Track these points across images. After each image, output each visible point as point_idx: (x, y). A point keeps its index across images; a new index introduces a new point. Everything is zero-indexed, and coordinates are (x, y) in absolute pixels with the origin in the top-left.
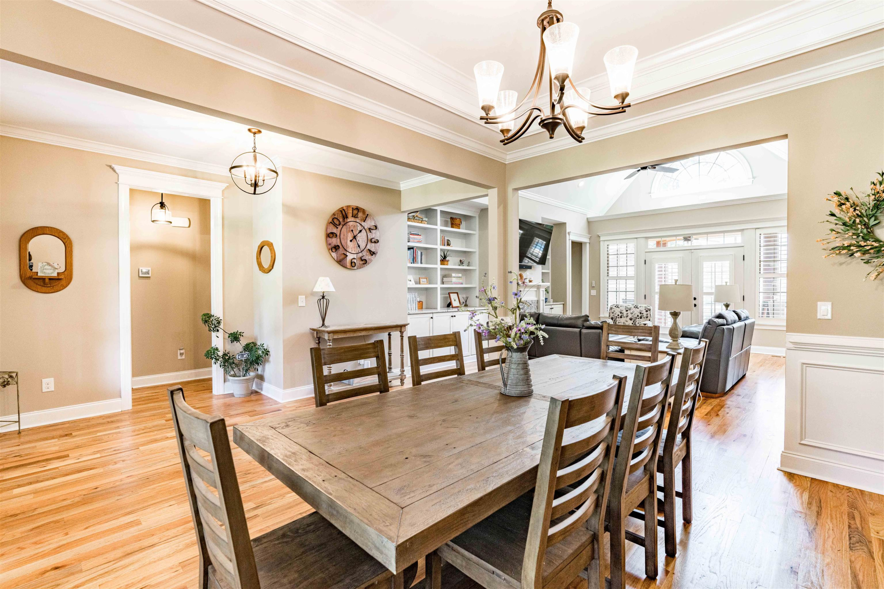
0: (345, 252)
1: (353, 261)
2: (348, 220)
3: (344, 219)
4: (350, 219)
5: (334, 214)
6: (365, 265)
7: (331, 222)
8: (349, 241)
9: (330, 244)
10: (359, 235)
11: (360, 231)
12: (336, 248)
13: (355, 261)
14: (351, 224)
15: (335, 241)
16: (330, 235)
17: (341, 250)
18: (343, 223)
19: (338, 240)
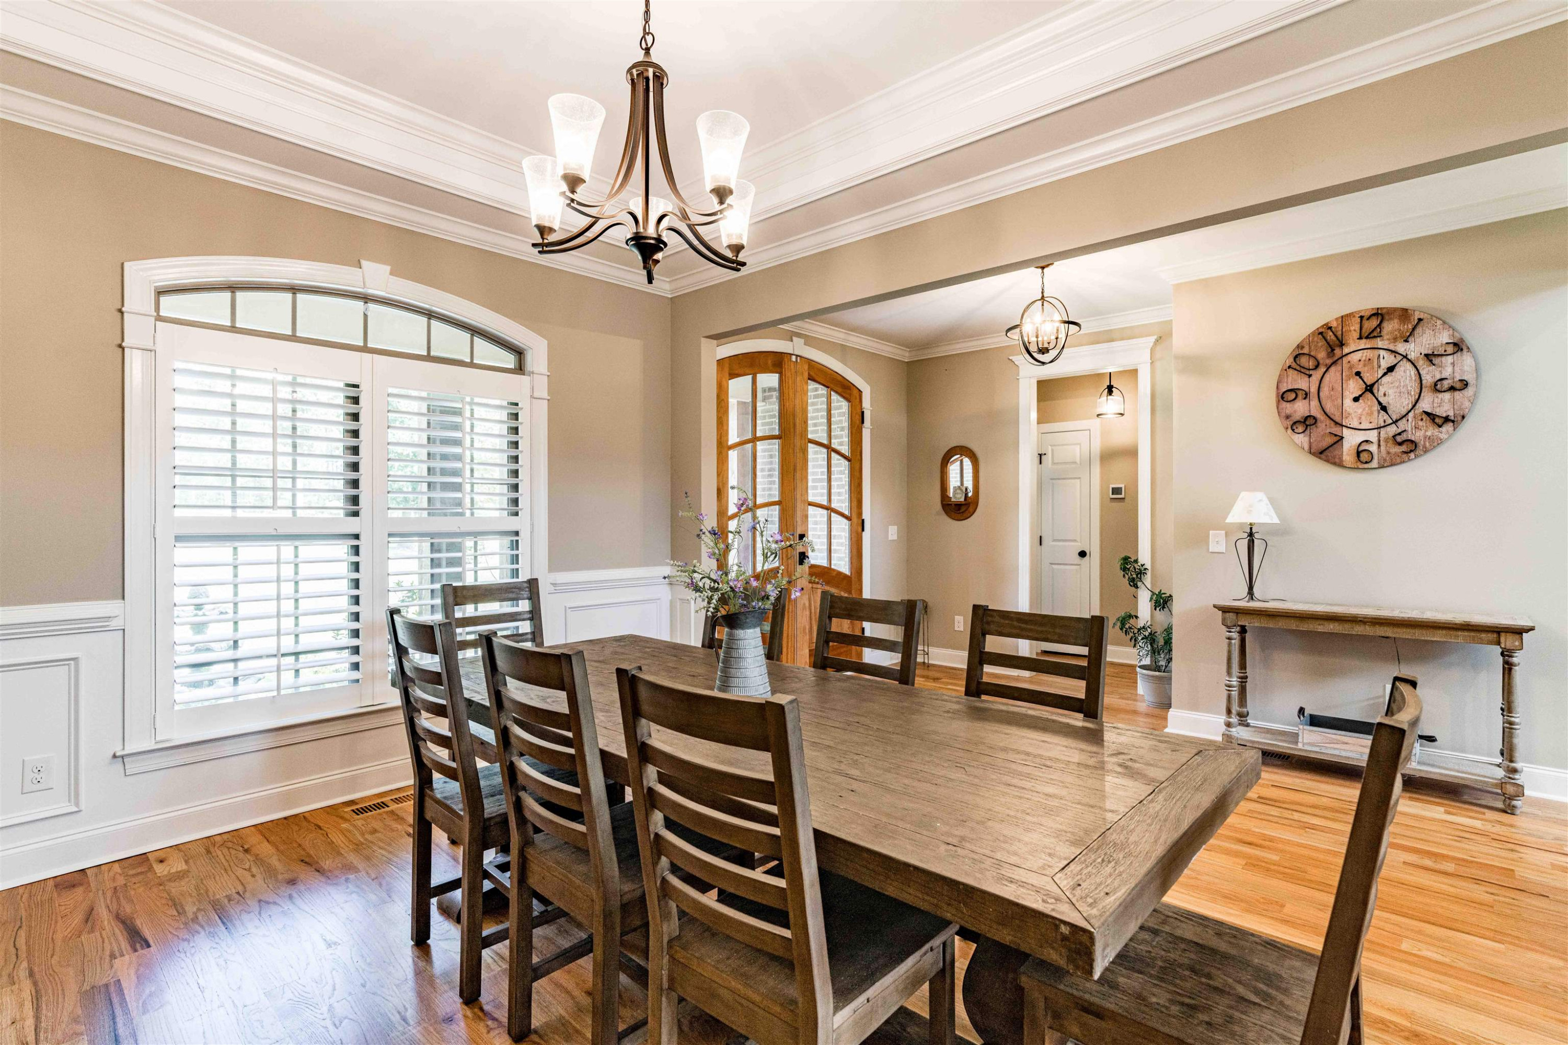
0: (1336, 430)
1: (1361, 448)
2: (1346, 350)
3: (1333, 350)
4: (1353, 344)
5: (1300, 346)
6: (1412, 455)
7: (1289, 367)
8: (1348, 402)
9: (1288, 417)
10: (1386, 379)
11: (1391, 369)
12: (1308, 422)
13: (1373, 448)
14: (1355, 357)
15: (1300, 408)
16: (1285, 396)
17: (1324, 426)
18: (1329, 361)
19: (1314, 403)
